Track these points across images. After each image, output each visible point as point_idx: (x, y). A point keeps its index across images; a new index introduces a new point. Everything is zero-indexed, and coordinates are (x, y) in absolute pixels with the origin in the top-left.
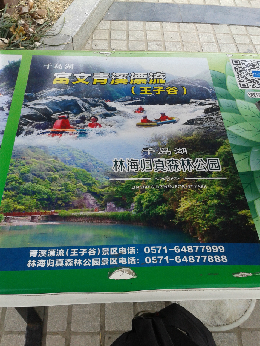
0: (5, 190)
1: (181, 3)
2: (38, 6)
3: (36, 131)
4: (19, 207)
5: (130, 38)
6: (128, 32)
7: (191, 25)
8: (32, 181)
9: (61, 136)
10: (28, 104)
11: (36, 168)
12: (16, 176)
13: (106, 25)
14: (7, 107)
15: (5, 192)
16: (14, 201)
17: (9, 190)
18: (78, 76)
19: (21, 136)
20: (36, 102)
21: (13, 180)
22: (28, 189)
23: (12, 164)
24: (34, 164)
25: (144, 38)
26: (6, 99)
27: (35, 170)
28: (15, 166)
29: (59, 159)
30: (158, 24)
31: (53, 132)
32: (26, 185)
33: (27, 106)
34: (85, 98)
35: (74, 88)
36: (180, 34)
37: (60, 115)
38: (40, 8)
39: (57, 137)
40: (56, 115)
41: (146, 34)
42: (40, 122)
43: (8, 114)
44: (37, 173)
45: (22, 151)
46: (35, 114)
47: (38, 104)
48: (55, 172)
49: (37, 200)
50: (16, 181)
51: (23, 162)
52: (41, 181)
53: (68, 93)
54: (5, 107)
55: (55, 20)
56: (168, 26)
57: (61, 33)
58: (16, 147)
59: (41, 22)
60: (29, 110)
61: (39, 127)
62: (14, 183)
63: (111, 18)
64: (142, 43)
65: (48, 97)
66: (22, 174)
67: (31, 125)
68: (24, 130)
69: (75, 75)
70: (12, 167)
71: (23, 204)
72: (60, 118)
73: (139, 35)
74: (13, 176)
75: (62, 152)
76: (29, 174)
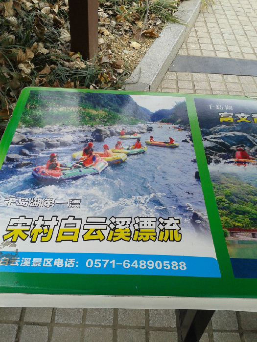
0: (219, 209)
1: (237, 58)
2: (115, 57)
3: (223, 161)
4: (237, 224)
5: (196, 88)
6: (193, 82)
7: (249, 78)
8: (237, 202)
9: (246, 165)
10: (206, 137)
11: (236, 191)
12: (222, 197)
13: (172, 76)
14: (190, 140)
15: (220, 211)
16: (231, 219)
17: (222, 209)
18: (239, 116)
19: (211, 164)
20: (212, 136)
21: (221, 200)
22: (238, 209)
23: (215, 188)
24: (234, 189)
25: (209, 88)
26: (186, 133)
27: (237, 194)
28: (218, 189)
29: (252, 185)
30: (220, 76)
31: (237, 162)
32: (235, 206)
33: (206, 139)
34: (252, 134)
35: (241, 126)
36: (241, 85)
37: (237, 147)
38: (117, 59)
39: (242, 166)
40: (234, 148)
41: (210, 85)
42: (223, 153)
43: (193, 146)
44: (239, 196)
45: (218, 177)
46: (216, 146)
47: (215, 138)
48: (253, 196)
49: (250, 219)
50: (224, 202)
51: (223, 186)
52: (246, 203)
53: (236, 129)
54: (188, 139)
55: (132, 70)
56: (229, 78)
57: (140, 81)
58: (211, 173)
59: (121, 71)
60: (209, 143)
61: (224, 157)
62: (223, 203)
63: (176, 70)
64: (208, 92)
65: (220, 133)
66: (227, 196)
67: (216, 155)
68: (212, 159)
69: (236, 115)
70: (215, 190)
71: (239, 222)
72: (239, 150)
73: (204, 85)
74: (220, 197)
75: (253, 179)
76: (233, 197)
